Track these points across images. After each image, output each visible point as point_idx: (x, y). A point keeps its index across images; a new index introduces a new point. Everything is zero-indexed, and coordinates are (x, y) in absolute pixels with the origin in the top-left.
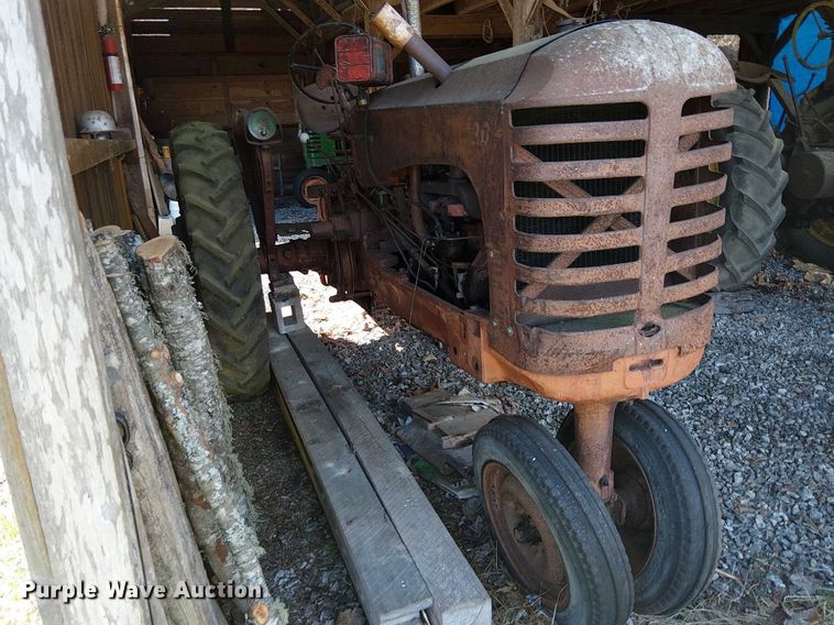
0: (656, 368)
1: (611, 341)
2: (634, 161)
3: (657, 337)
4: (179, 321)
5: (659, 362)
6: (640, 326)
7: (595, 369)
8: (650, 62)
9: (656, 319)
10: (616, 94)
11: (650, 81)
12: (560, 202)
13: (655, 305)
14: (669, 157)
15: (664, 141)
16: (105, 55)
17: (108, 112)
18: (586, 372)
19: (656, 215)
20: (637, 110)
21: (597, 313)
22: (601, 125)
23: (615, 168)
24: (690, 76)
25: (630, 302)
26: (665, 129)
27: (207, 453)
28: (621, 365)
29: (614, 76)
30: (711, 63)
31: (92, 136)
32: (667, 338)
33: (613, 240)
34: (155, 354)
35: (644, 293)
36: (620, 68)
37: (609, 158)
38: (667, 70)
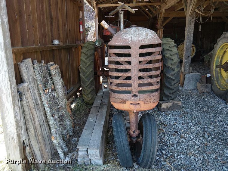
0: (138, 105)
1: (125, 97)
2: (128, 58)
3: (137, 98)
4: (56, 81)
5: (139, 104)
6: (132, 95)
7: (122, 103)
8: (131, 37)
9: (137, 94)
10: (123, 44)
11: (131, 41)
12: (122, 66)
13: (136, 90)
14: (137, 58)
15: (135, 54)
16: (80, 25)
17: (59, 40)
18: (120, 103)
19: (135, 70)
20: (128, 47)
21: (121, 90)
22: (120, 50)
23: (124, 59)
24: (141, 40)
25: (129, 89)
26: (135, 51)
27: (47, 105)
28: (128, 103)
29: (122, 40)
30: (149, 37)
31: (54, 45)
32: (139, 98)
33: (124, 75)
34: (40, 85)
35: (133, 87)
36: (124, 38)
37: (123, 57)
38: (135, 39)
